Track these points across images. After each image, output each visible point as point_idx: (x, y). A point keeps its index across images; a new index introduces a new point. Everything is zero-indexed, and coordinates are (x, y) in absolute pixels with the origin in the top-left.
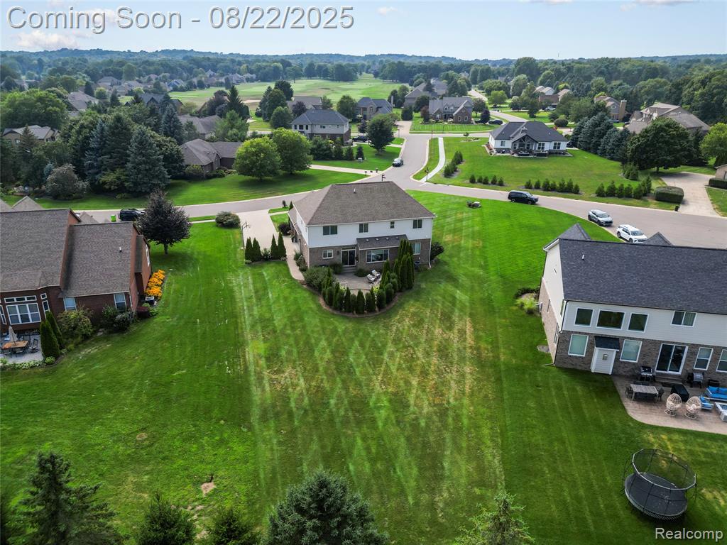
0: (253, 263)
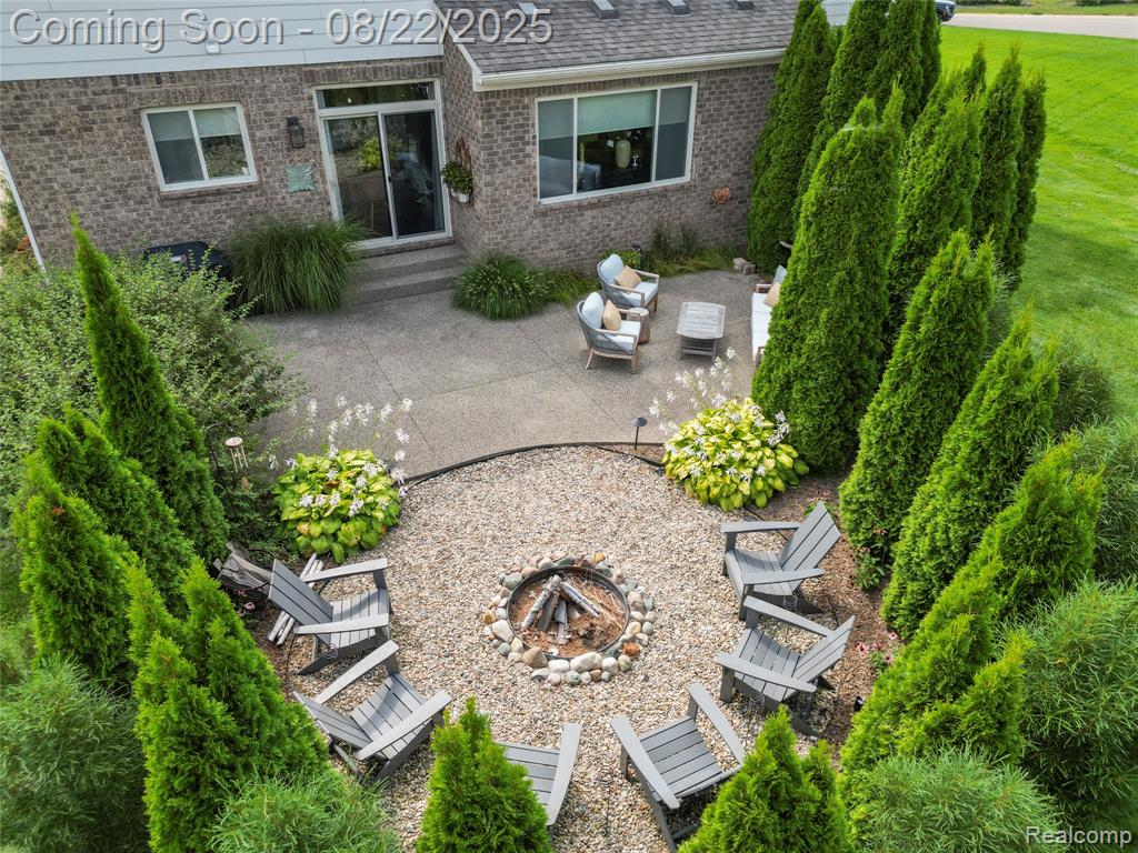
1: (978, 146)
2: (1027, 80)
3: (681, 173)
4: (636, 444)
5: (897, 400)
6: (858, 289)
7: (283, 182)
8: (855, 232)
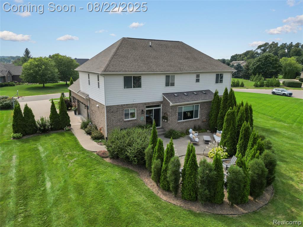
0: (25, 138)
1: (245, 112)
2: (249, 105)
3: (198, 117)
4: (203, 154)
5: (241, 142)
6: (233, 130)
7: (140, 119)
8: (232, 123)
